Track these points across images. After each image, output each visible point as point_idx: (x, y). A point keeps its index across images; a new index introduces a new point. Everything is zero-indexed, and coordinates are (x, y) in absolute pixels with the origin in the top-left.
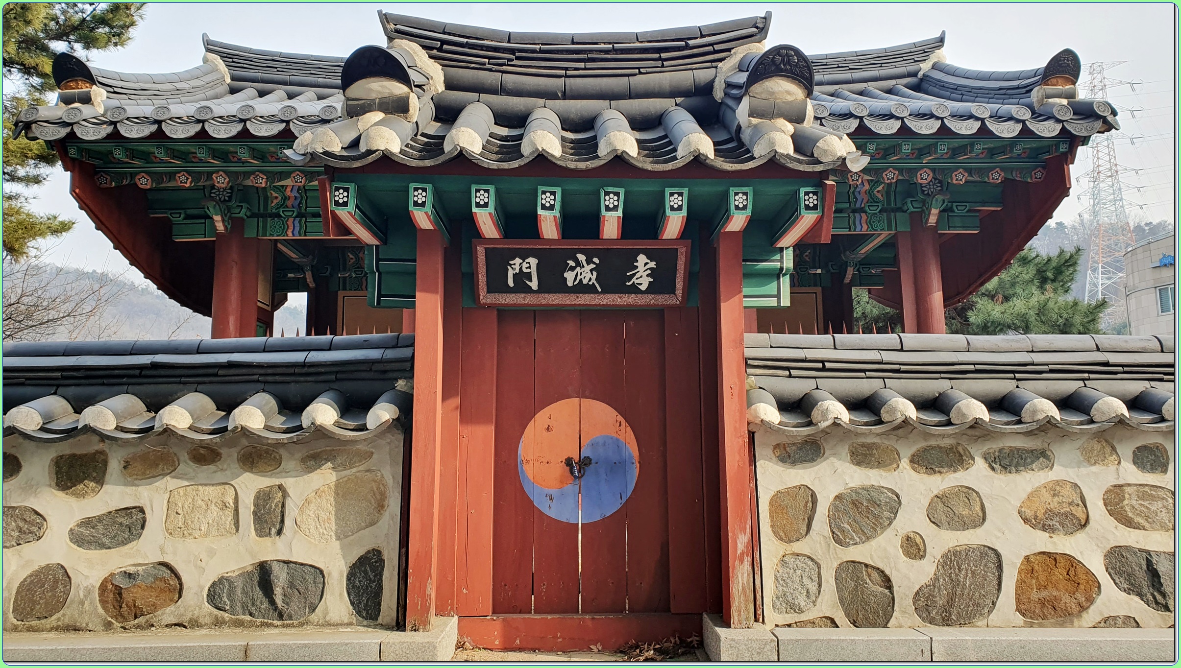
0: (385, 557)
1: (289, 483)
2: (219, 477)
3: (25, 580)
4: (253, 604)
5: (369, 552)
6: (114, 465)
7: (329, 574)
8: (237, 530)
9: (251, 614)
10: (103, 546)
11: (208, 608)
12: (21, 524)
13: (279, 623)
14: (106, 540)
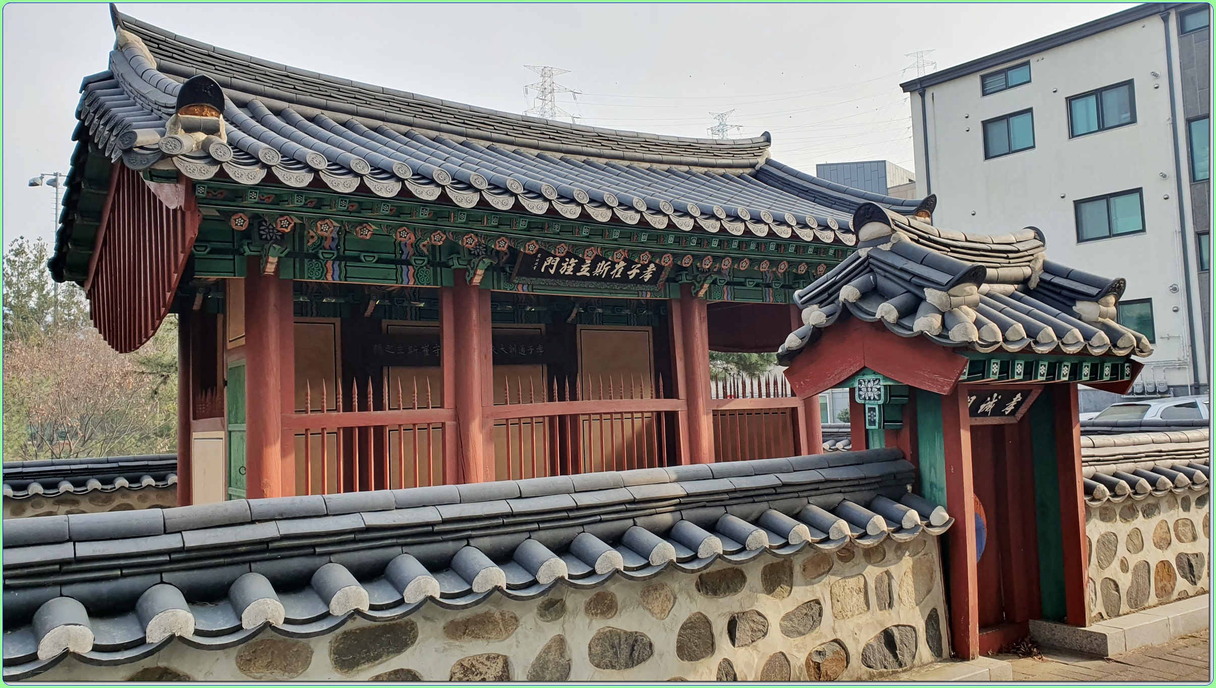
0: (939, 613)
1: (892, 569)
2: (855, 570)
3: (764, 669)
4: (885, 660)
5: (931, 612)
6: (797, 569)
7: (919, 630)
8: (868, 608)
9: (885, 667)
10: (801, 634)
11: (864, 668)
12: (752, 625)
13: (900, 670)
14: (801, 629)
